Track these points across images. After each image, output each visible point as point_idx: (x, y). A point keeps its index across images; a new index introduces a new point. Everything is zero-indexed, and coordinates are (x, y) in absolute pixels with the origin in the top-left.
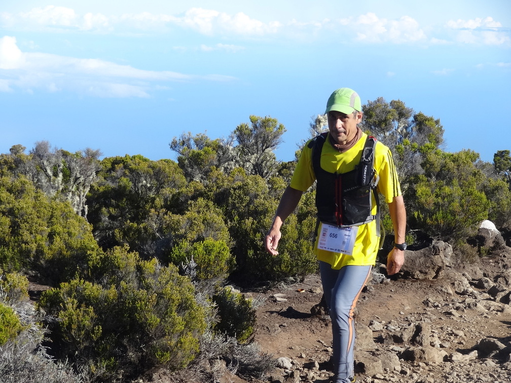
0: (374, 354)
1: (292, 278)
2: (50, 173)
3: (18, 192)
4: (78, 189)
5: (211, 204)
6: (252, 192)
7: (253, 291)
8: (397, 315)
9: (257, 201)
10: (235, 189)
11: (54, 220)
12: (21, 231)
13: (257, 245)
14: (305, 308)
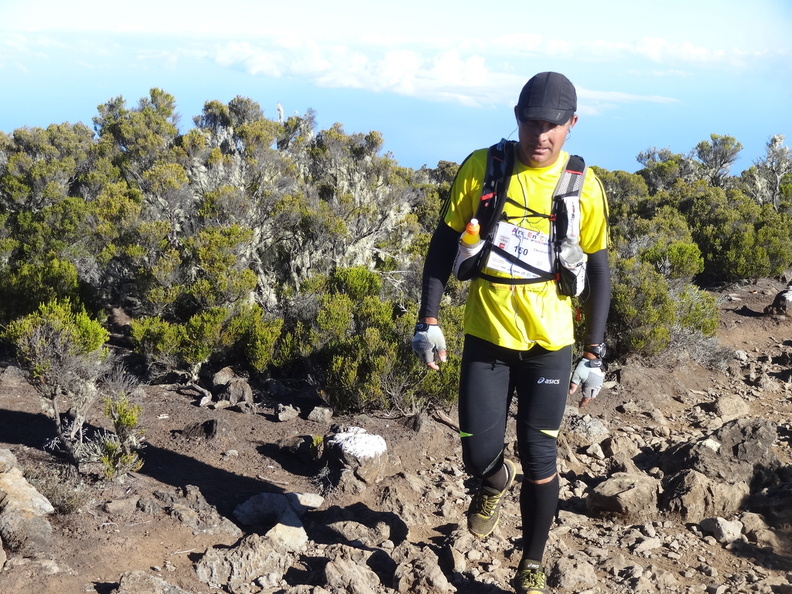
1: (746, 281)
5: (675, 211)
6: (714, 202)
7: (710, 290)
9: (718, 211)
10: (698, 199)
13: (716, 249)
14: (759, 307)
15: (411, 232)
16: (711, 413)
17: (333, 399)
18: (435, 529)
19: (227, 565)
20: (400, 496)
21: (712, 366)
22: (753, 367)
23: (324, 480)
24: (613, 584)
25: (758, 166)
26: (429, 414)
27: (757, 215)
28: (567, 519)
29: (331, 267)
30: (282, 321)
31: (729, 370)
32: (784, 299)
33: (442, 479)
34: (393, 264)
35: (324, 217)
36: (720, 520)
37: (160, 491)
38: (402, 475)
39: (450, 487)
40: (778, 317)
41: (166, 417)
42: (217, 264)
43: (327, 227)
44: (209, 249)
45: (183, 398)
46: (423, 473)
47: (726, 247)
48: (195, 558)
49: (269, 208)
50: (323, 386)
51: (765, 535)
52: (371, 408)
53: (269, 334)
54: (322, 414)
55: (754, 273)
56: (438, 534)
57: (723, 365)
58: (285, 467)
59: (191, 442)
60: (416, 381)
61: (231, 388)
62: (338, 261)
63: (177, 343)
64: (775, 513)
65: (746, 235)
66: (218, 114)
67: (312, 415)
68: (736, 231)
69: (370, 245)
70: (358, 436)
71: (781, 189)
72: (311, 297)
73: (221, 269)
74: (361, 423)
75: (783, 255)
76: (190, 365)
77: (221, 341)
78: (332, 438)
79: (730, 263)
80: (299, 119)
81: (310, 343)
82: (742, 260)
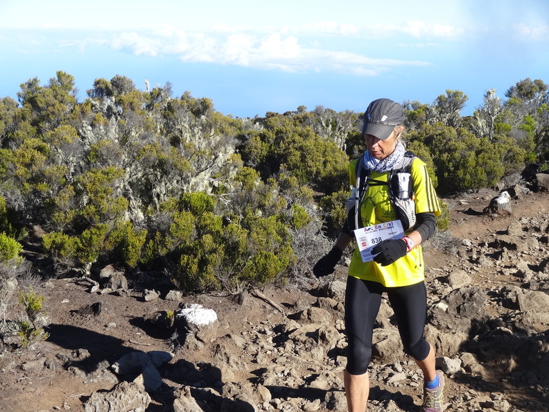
0: (522, 238)
1: (471, 190)
2: (324, 125)
3: (305, 136)
4: (340, 134)
5: (422, 144)
6: (448, 137)
7: (447, 198)
8: (537, 214)
9: (450, 143)
10: (437, 135)
11: (326, 153)
12: (307, 160)
13: (450, 170)
14: (479, 209)
15: (235, 167)
16: (445, 284)
17: (182, 285)
18: (251, 372)
19: (106, 404)
20: (227, 351)
21: (446, 250)
22: (475, 250)
23: (174, 342)
24: (372, 406)
25: (479, 111)
26: (249, 292)
27: (477, 145)
28: (342, 362)
29: (180, 193)
30: (146, 232)
31: (458, 253)
32: (496, 202)
33: (257, 337)
34: (225, 189)
35: (173, 159)
36: (446, 358)
37: (61, 354)
38: (229, 336)
39: (263, 343)
40: (493, 215)
41: (67, 301)
42: (99, 195)
43: (175, 166)
44: (94, 184)
45: (80, 287)
46: (245, 333)
47: (457, 167)
48: (84, 399)
49: (135, 154)
50: (175, 275)
51: (477, 368)
52: (209, 290)
53: (137, 242)
54: (175, 295)
55: (476, 185)
56: (253, 376)
57: (454, 250)
58: (148, 333)
59: (84, 318)
60: (239, 271)
61: (112, 279)
62: (185, 188)
63: (74, 250)
64: (484, 353)
65: (470, 159)
66: (104, 88)
67: (168, 296)
68: (463, 157)
69: (207, 177)
70: (197, 310)
71: (495, 126)
72: (166, 215)
73: (102, 198)
74: (202, 300)
75: (496, 172)
76: (84, 265)
77: (104, 248)
78: (180, 312)
79: (460, 179)
80: (160, 90)
81: (165, 246)
82: (468, 177)
